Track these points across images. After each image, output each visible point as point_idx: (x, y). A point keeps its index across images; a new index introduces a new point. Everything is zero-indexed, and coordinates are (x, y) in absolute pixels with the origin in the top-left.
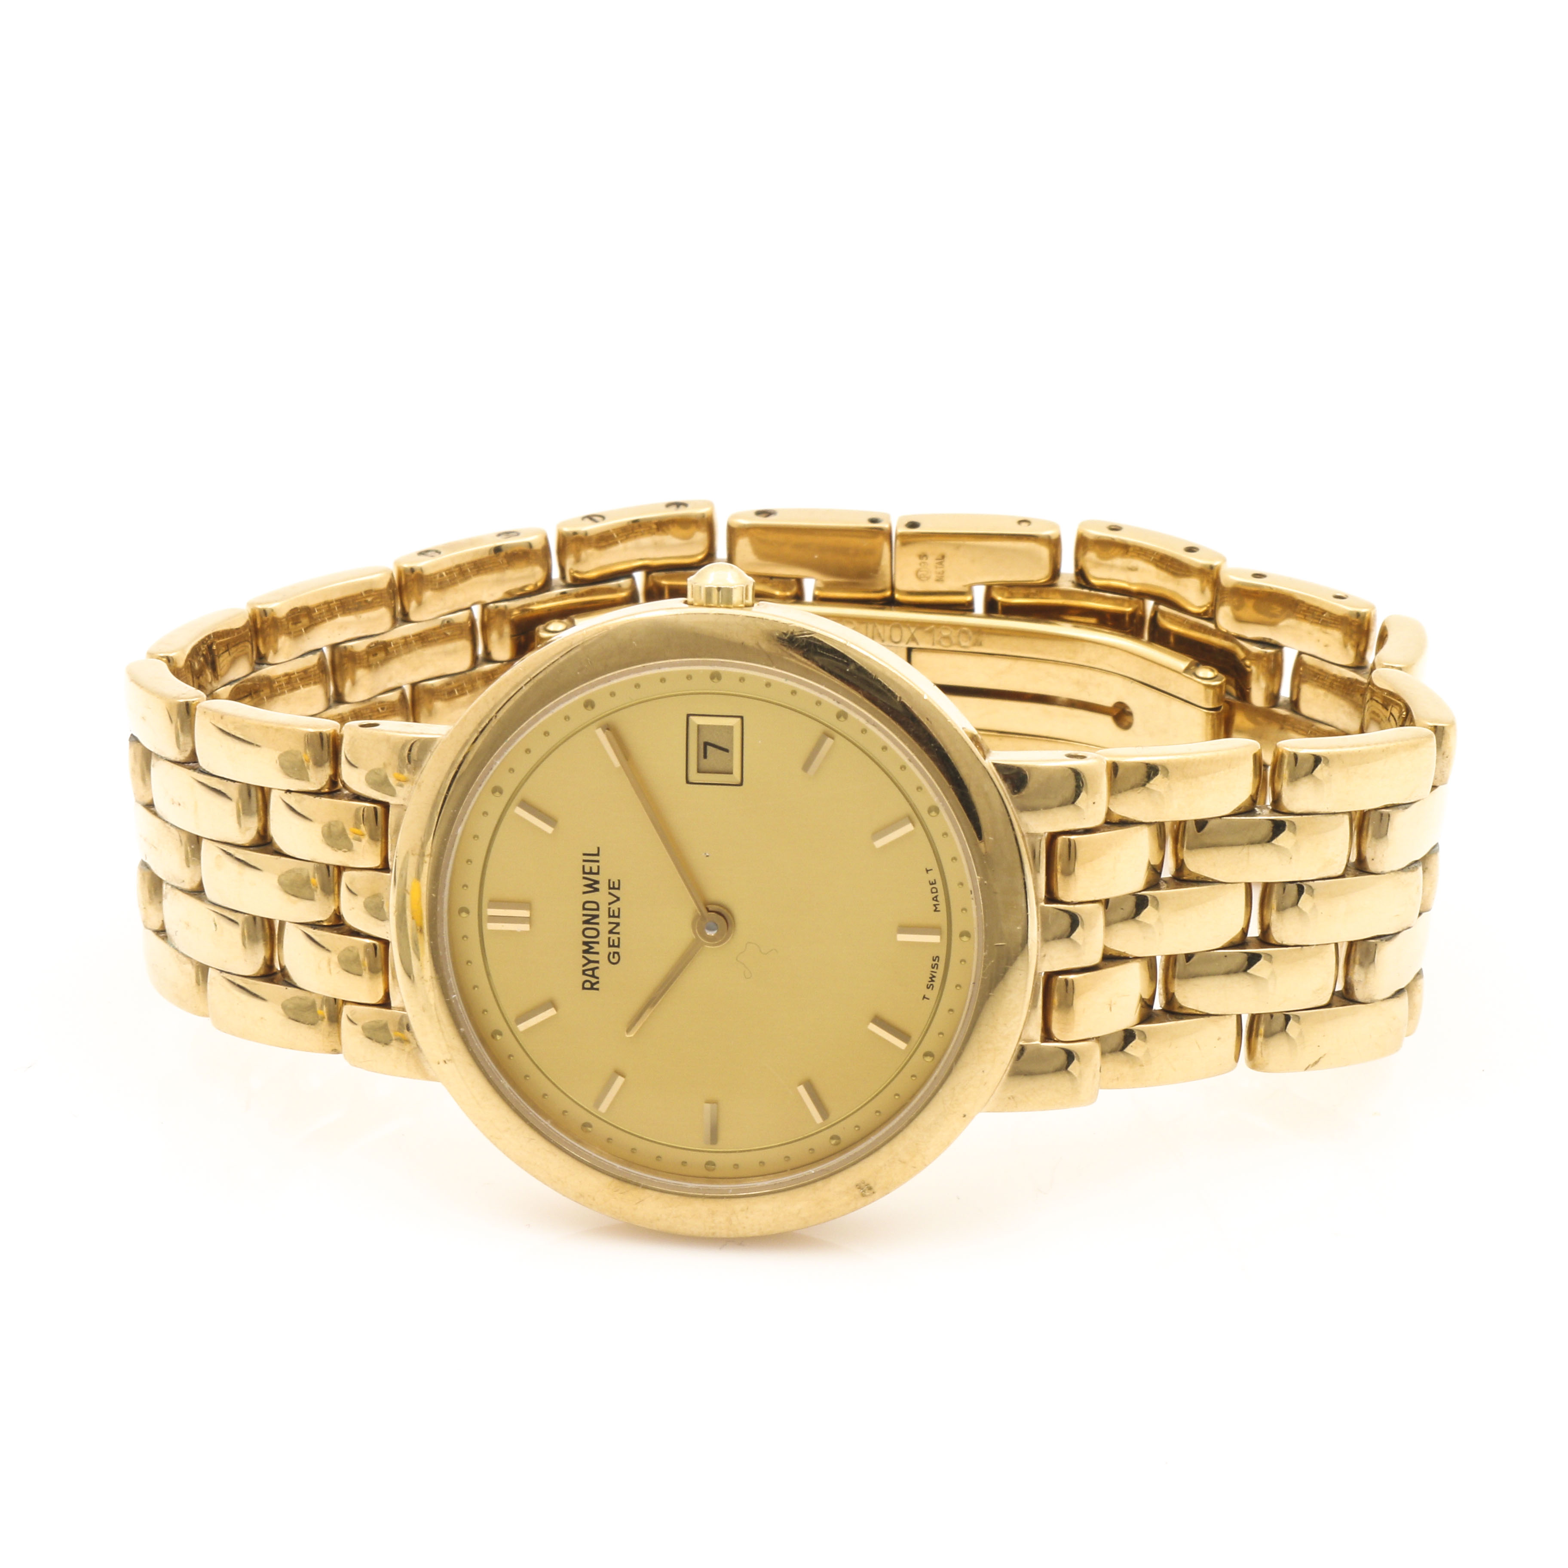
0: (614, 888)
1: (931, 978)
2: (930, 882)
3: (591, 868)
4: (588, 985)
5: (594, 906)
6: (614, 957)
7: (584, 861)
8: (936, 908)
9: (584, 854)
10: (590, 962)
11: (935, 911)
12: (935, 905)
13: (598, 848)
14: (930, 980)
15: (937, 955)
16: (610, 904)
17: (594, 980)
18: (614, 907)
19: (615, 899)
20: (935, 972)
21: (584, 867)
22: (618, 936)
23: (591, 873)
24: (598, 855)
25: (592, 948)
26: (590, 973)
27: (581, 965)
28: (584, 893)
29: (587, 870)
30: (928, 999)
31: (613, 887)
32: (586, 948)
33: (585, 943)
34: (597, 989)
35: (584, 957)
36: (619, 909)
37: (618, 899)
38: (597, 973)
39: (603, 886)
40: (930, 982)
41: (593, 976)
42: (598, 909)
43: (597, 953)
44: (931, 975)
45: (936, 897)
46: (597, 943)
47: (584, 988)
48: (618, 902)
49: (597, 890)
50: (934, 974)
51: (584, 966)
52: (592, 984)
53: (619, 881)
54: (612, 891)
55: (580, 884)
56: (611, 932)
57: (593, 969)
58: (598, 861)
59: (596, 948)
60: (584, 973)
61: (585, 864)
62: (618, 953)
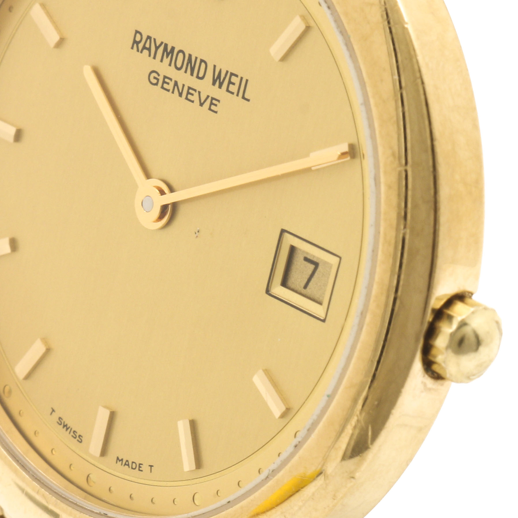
0: (212, 104)
1: (66, 425)
2: (142, 464)
3: (234, 84)
4: (138, 38)
5: (201, 75)
6: (155, 78)
7: (242, 78)
8: (120, 461)
9: (247, 81)
10: (157, 48)
11: (118, 458)
12: (122, 460)
13: (248, 100)
14: (65, 424)
15: (83, 442)
16: (199, 92)
17: (141, 46)
18: (195, 97)
19: (202, 102)
20: (70, 433)
21: (237, 76)
22: (171, 91)
23: (230, 82)
24: (243, 97)
25: (167, 57)
26: (147, 46)
27: (155, 38)
28: (215, 66)
29: (234, 79)
30: (51, 414)
31: (213, 101)
32: (169, 49)
33: (173, 48)
34: (132, 48)
35: (162, 43)
36: (193, 102)
37: (201, 104)
38: (146, 52)
39: (215, 92)
40: (64, 422)
41: (144, 48)
42: (198, 77)
43: (162, 61)
44: (69, 427)
45: (128, 465)
46: (170, 65)
47: (137, 32)
48: (199, 104)
49: (214, 84)
50: (69, 430)
51: (155, 40)
52: (138, 43)
53: (216, 112)
54: (209, 100)
55: (224, 67)
56: (176, 84)
57: (149, 49)
58: (238, 95)
59: (167, 61)
60: (149, 38)
61: (239, 79)
62: (156, 84)
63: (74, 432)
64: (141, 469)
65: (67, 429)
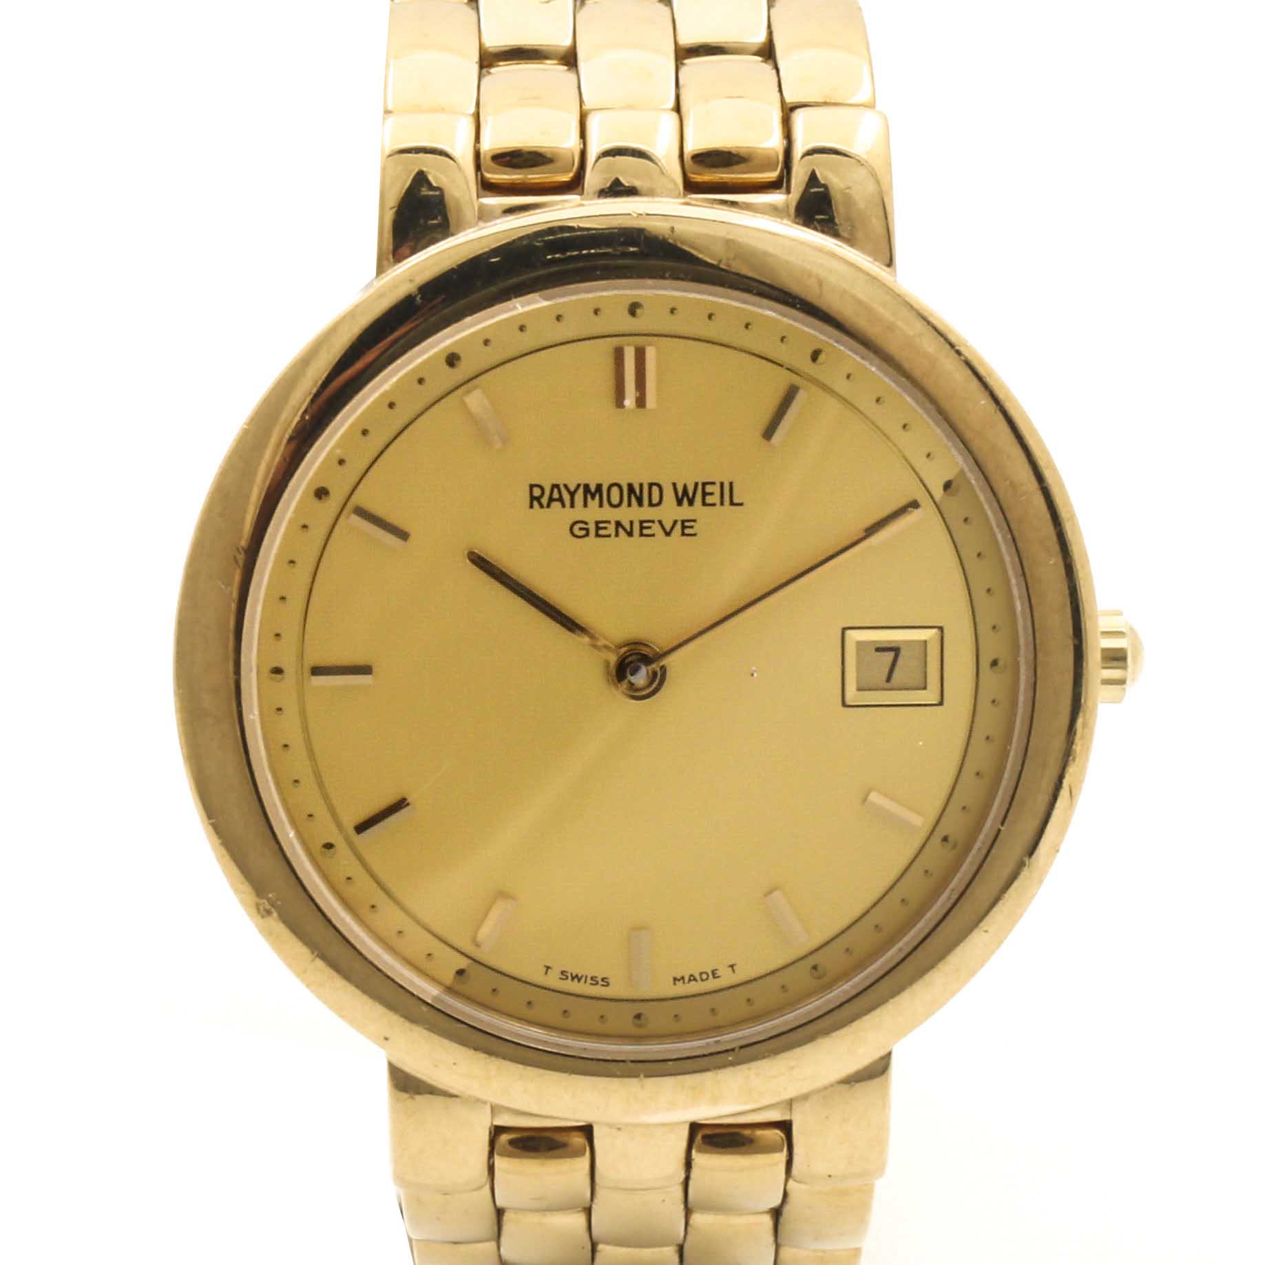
0: (684, 527)
1: (577, 976)
2: (716, 970)
3: (711, 494)
4: (537, 492)
5: (655, 499)
6: (581, 529)
7: (722, 484)
8: (679, 980)
9: (731, 484)
10: (572, 494)
11: (675, 979)
12: (683, 978)
13: (741, 504)
14: (574, 975)
15: (611, 984)
16: (660, 522)
17: (545, 500)
18: (656, 528)
19: (668, 530)
20: (585, 982)
21: (713, 483)
22: (613, 534)
23: (705, 494)
24: (732, 503)
25: (593, 498)
26: (556, 495)
27: (565, 482)
28: (674, 485)
29: (709, 489)
30: (546, 973)
31: (686, 526)
32: (593, 489)
33: (599, 487)
34: (531, 506)
35: (579, 485)
36: (653, 535)
37: (668, 534)
38: (556, 505)
39: (685, 512)
40: (571, 974)
41: (551, 500)
42: (651, 504)
43: (585, 505)
44: (582, 976)
45: (695, 979)
46: (601, 505)
47: (532, 487)
48: (663, 534)
49: (680, 502)
50: (583, 980)
51: (566, 486)
52: (538, 499)
53: (694, 535)
54: (679, 526)
55: (688, 479)
56: (618, 524)
57: (561, 500)
58: (722, 504)
59: (593, 504)
60: (555, 486)
61: (718, 485)
62: (587, 535)
63: (592, 978)
64: (716, 976)
65: (579, 980)
